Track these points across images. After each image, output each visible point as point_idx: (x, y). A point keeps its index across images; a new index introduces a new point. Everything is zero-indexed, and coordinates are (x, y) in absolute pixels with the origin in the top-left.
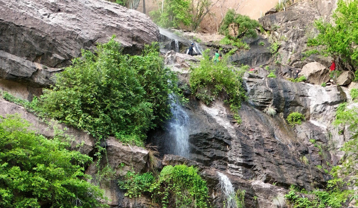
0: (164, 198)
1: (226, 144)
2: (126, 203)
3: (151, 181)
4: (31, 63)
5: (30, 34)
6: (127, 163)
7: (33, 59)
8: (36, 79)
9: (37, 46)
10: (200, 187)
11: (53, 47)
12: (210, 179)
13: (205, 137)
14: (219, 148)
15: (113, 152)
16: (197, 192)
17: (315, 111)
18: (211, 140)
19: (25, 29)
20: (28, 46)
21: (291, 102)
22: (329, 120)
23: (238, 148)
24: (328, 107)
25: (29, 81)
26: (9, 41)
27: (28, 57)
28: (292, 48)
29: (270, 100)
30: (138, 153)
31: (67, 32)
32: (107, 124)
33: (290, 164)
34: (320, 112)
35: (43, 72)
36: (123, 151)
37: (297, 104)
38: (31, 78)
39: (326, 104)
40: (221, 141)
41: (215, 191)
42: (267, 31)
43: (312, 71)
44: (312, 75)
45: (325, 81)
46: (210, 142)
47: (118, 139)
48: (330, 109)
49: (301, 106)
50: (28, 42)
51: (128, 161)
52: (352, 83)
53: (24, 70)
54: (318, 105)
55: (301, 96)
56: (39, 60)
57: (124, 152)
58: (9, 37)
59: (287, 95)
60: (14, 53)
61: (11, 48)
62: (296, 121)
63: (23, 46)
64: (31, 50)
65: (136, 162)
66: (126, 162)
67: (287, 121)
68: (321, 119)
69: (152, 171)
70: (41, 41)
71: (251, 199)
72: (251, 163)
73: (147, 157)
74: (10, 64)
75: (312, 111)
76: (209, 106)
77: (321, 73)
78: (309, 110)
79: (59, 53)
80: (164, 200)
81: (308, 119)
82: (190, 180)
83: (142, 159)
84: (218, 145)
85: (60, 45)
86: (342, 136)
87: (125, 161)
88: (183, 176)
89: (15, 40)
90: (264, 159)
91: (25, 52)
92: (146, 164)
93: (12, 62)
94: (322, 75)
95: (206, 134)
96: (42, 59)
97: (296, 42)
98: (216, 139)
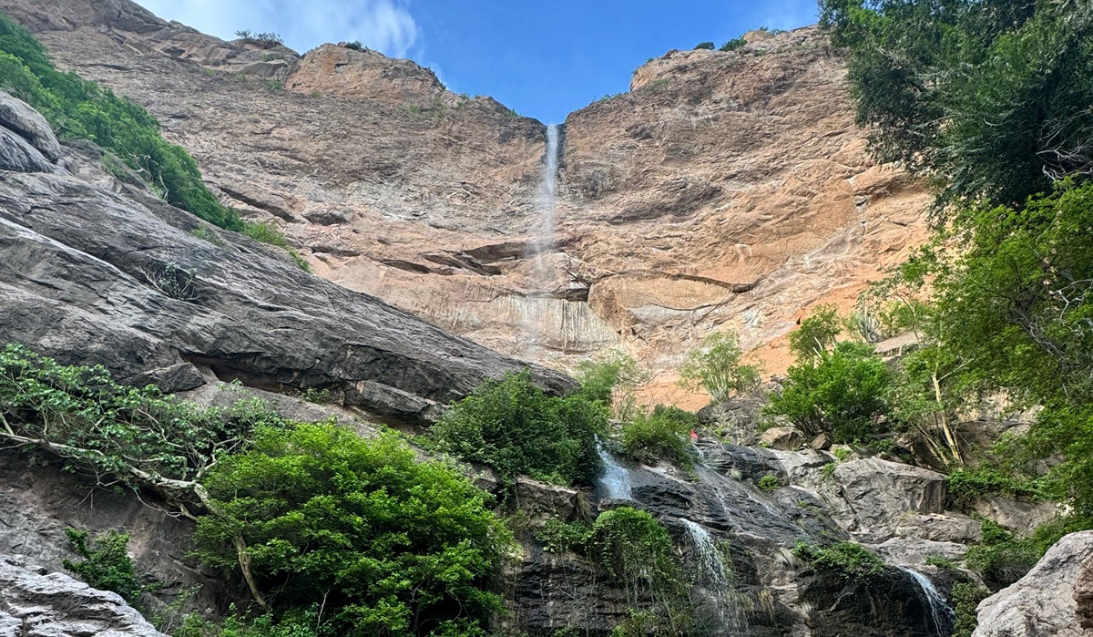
0: (605, 548)
1: (684, 500)
2: (546, 560)
3: (583, 531)
4: (422, 399)
5: (423, 367)
6: (547, 508)
7: (424, 395)
8: (426, 416)
9: (431, 381)
10: (659, 534)
11: (451, 382)
12: (672, 526)
13: (653, 492)
14: (674, 505)
15: (526, 493)
16: (655, 541)
17: (794, 474)
18: (662, 494)
19: (418, 362)
20: (419, 380)
21: (759, 465)
22: (816, 484)
23: (702, 505)
24: (811, 470)
25: (416, 418)
26: (397, 374)
27: (419, 393)
28: (740, 434)
29: (732, 463)
30: (562, 492)
31: (470, 370)
32: (516, 456)
33: (781, 527)
34: (802, 476)
35: (435, 408)
36: (540, 490)
37: (769, 468)
38: (420, 413)
39: (807, 466)
40: (676, 496)
41: (682, 544)
42: (704, 424)
43: (776, 436)
44: (777, 441)
45: (795, 446)
46: (661, 498)
47: (532, 477)
48: (814, 472)
49: (774, 469)
50: (420, 376)
51: (547, 506)
52: (833, 445)
53: (412, 404)
54: (796, 468)
55: (771, 459)
56: (432, 397)
57: (542, 492)
58: (397, 371)
59: (752, 458)
60: (402, 388)
61: (398, 383)
62: (772, 485)
63: (414, 380)
64: (422, 384)
65: (560, 505)
66: (544, 507)
67: (759, 487)
68: (805, 484)
69: (583, 518)
70: (436, 375)
71: (741, 555)
72: (724, 524)
73: (574, 499)
74: (395, 398)
75: (790, 474)
76: (652, 465)
77: (789, 438)
78: (786, 474)
79: (458, 389)
80: (605, 551)
81: (787, 484)
82: (642, 524)
83: (568, 501)
84: (674, 502)
85: (460, 381)
86: (842, 499)
87: (544, 504)
88: (630, 520)
89: (404, 374)
90: (742, 519)
91: (415, 386)
92: (574, 509)
93: (397, 396)
94: (790, 439)
95: (654, 487)
96: (436, 395)
97: (743, 428)
98: (669, 493)
